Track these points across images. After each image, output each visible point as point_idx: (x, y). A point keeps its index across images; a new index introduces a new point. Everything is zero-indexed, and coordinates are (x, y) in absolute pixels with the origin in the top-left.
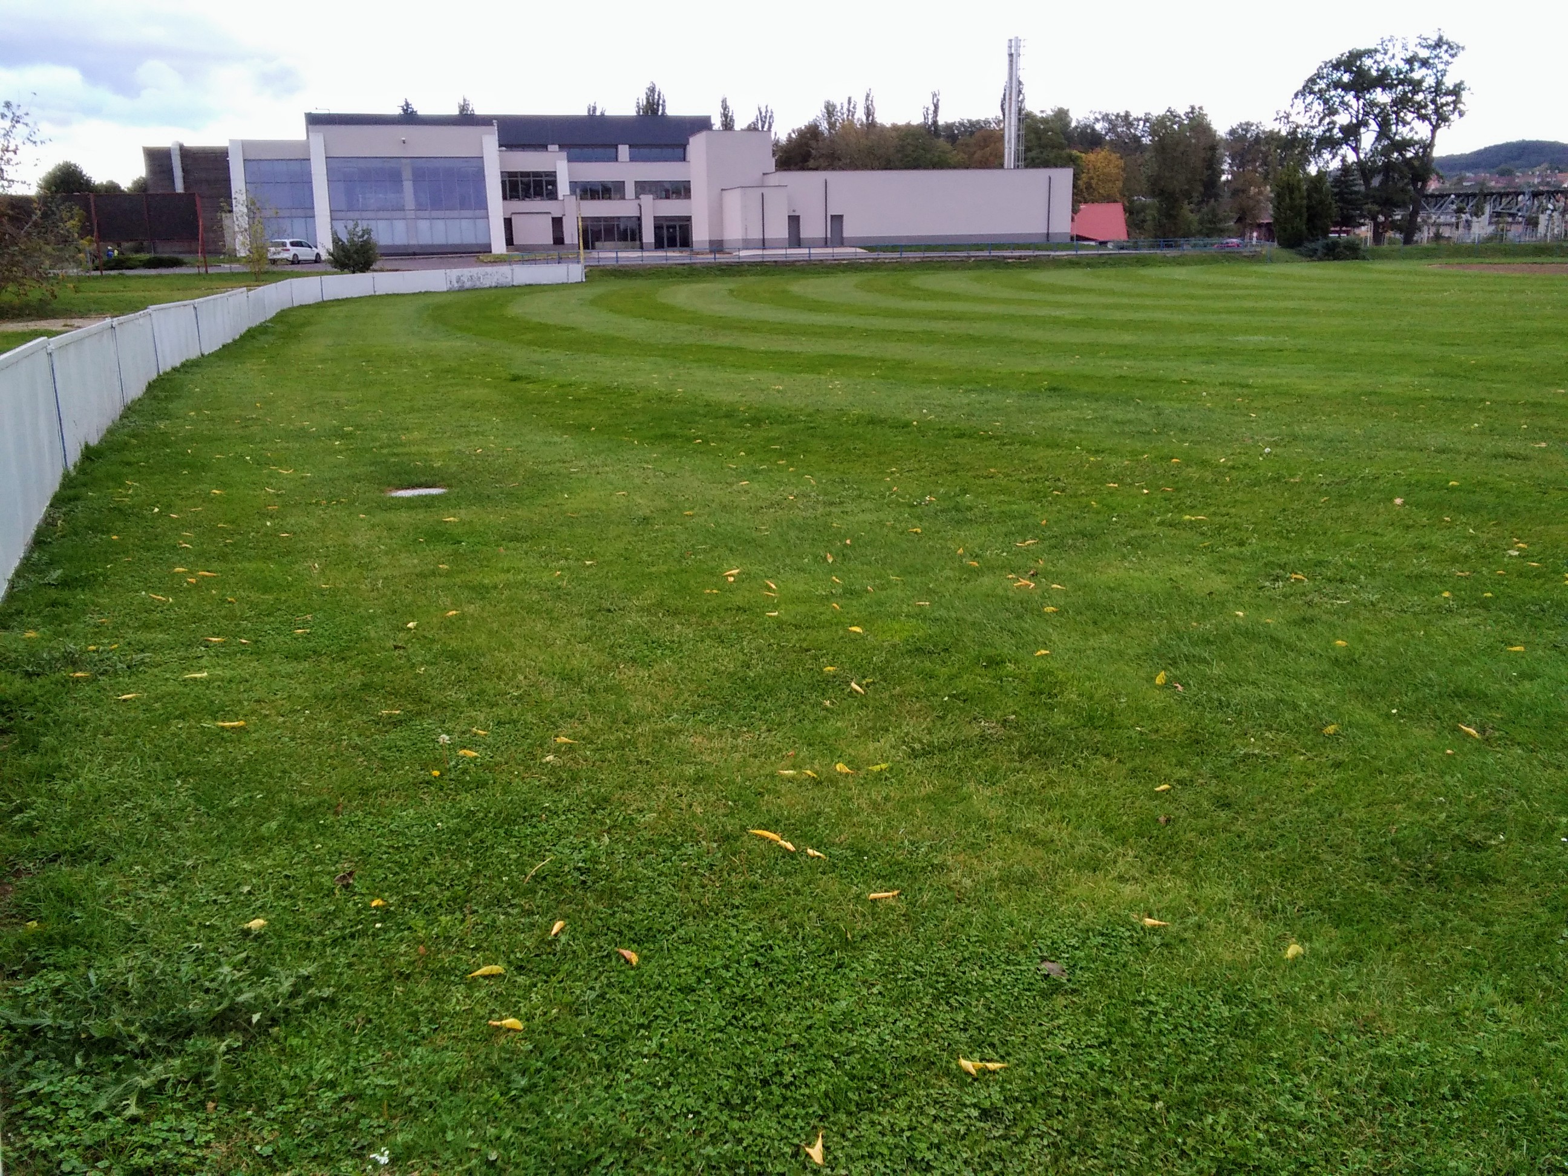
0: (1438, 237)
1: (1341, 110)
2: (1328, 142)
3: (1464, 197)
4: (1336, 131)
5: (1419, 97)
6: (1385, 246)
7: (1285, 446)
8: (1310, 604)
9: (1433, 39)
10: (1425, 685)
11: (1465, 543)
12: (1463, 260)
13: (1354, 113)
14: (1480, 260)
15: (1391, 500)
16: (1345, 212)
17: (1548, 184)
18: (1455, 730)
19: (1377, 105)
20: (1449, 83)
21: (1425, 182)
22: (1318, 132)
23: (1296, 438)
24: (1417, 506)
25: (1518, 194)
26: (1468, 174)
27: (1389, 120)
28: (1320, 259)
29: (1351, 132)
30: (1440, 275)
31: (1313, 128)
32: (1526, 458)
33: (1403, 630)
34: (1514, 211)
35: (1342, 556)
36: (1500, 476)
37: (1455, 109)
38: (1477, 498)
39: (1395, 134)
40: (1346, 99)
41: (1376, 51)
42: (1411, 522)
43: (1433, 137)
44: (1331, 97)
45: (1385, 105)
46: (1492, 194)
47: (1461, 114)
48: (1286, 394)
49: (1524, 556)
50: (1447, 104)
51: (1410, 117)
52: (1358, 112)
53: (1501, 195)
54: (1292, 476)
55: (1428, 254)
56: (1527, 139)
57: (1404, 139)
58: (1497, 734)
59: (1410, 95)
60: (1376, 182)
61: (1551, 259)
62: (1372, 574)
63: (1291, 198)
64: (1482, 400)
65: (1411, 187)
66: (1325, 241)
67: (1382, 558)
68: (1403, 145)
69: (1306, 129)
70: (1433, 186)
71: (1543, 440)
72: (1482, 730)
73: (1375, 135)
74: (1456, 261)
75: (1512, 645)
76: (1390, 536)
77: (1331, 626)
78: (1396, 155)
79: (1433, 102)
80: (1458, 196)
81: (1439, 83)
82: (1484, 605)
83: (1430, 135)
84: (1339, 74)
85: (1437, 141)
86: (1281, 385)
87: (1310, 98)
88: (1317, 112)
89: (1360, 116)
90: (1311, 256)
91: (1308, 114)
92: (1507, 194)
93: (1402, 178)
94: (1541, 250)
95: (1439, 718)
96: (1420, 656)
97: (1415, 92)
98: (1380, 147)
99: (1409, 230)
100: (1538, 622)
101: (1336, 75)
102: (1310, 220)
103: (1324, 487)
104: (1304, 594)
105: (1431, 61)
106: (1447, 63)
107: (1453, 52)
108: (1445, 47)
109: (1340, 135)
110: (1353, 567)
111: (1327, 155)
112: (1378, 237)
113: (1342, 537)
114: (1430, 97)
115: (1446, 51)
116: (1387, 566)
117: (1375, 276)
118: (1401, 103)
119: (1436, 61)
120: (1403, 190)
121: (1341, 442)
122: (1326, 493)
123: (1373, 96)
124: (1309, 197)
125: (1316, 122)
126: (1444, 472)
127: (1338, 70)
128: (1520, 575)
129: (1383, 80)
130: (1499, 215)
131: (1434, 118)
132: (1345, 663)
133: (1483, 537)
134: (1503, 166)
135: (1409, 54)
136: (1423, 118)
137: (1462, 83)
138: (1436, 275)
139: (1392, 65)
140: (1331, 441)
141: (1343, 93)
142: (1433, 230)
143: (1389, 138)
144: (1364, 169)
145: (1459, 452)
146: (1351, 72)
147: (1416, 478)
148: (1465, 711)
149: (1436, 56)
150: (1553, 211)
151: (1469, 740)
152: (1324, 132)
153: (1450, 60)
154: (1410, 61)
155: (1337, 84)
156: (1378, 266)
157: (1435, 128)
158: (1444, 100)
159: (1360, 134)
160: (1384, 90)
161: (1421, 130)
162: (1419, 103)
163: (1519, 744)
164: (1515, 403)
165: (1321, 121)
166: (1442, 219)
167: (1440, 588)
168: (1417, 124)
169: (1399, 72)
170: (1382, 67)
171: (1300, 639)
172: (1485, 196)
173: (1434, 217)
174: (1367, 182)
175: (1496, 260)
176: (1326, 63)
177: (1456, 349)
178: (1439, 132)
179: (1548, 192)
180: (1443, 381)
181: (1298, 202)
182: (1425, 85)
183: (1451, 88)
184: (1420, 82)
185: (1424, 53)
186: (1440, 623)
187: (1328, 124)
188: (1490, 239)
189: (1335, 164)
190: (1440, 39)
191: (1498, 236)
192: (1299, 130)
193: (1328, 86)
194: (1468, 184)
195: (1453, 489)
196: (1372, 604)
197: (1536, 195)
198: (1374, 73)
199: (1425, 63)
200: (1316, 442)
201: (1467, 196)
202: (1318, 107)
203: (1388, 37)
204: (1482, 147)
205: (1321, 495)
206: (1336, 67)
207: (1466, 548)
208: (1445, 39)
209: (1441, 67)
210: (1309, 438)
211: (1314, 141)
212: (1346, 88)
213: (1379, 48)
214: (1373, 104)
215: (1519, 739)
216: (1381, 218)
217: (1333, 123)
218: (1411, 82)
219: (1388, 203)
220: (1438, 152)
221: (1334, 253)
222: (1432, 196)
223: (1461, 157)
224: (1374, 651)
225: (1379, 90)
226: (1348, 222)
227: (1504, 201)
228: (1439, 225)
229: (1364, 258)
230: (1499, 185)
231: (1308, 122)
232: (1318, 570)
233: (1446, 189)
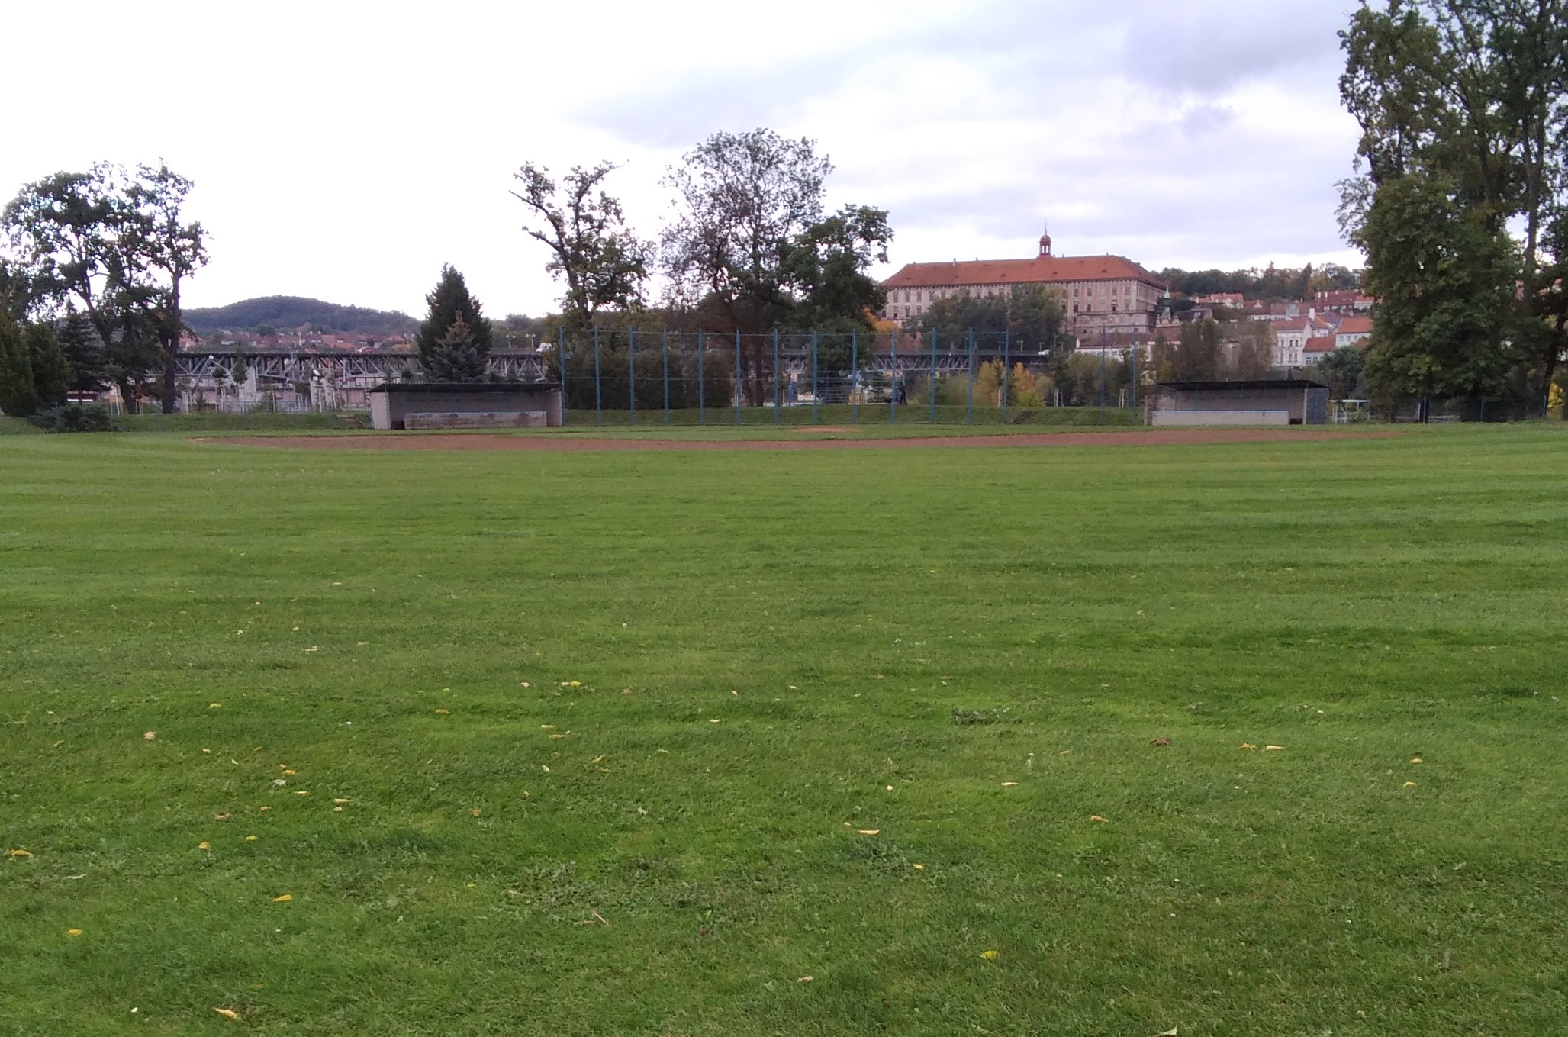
0: (201, 405)
1: (57, 246)
2: (47, 285)
3: (225, 358)
4: (56, 271)
5: (151, 237)
6: (142, 415)
7: (9, 677)
8: (36, 887)
9: (156, 171)
10: (176, 966)
11: (227, 778)
12: (231, 433)
13: (75, 251)
14: (252, 433)
15: (141, 735)
16: (81, 372)
17: (314, 346)
18: (210, 1016)
19: (101, 243)
20: (184, 222)
21: (175, 338)
22: (34, 271)
23: (22, 665)
24: (173, 738)
25: (283, 357)
26: (225, 332)
27: (120, 263)
28: (61, 431)
29: (77, 275)
30: (204, 450)
31: (27, 266)
32: (295, 666)
33: (153, 900)
34: (282, 376)
35: (78, 816)
36: (267, 691)
37: (195, 254)
38: (239, 720)
39: (130, 279)
40: (62, 233)
41: (90, 178)
42: (166, 760)
43: (176, 287)
44: (43, 229)
45: (112, 243)
46: (255, 357)
47: (204, 262)
48: (17, 607)
49: (292, 784)
50: (185, 249)
51: (144, 260)
52: (79, 249)
53: (266, 358)
54: (18, 717)
55: (190, 425)
56: (284, 294)
57: (142, 287)
58: (258, 1010)
59: (139, 234)
60: (117, 336)
61: (325, 432)
62: (115, 835)
63: (10, 354)
64: (252, 600)
65: (159, 345)
66: (64, 408)
67: (128, 811)
68: (143, 294)
69: (17, 267)
70: (187, 344)
71: (315, 643)
72: (241, 1010)
73: (105, 279)
74: (224, 433)
75: (278, 896)
76: (141, 780)
77: (62, 911)
78: (135, 305)
79: (169, 244)
80: (217, 356)
81: (172, 223)
82: (248, 852)
83: (171, 284)
84: (48, 201)
85: (181, 292)
86: (8, 595)
87: (15, 229)
88: (27, 246)
89: (84, 255)
90: (47, 427)
91: (16, 248)
92: (272, 357)
93: (148, 333)
94: (314, 422)
95: (191, 1005)
96: (171, 929)
97: (148, 231)
98: (114, 294)
99: (168, 396)
100: (305, 862)
101: (45, 203)
102: (39, 380)
103: (59, 728)
104: (29, 875)
105: (158, 196)
106: (178, 200)
107: (182, 187)
108: (171, 181)
109: (62, 277)
110: (90, 828)
111: (50, 301)
112: (130, 405)
113: (80, 791)
114: (163, 239)
115: (174, 186)
116: (132, 820)
117: (128, 452)
118: (132, 242)
119: (164, 196)
120: (152, 348)
121: (81, 666)
122: (62, 735)
123: (95, 232)
124: (33, 352)
125: (28, 259)
126: (205, 692)
127: (46, 196)
128: (286, 808)
129: (104, 213)
130: (266, 379)
131: (173, 264)
132: (78, 959)
133: (247, 767)
134: (263, 324)
135: (130, 186)
136: (161, 263)
137: (197, 225)
138: (200, 450)
139: (112, 195)
140: (69, 665)
141: (56, 225)
142: (196, 396)
143: (123, 284)
144: (99, 320)
145: (222, 666)
146: (63, 200)
147: (170, 703)
148: (221, 989)
149: (162, 191)
150: (320, 377)
151: (226, 1024)
152: (42, 271)
153: (180, 196)
154: (134, 193)
155: (49, 214)
156: (135, 439)
157: (177, 276)
158: (181, 243)
159: (87, 278)
160: (107, 225)
161: (161, 278)
162: (151, 244)
163: (283, 1015)
164: (288, 601)
165: (35, 256)
166: (204, 384)
167: (195, 839)
168: (153, 269)
169: (122, 206)
170: (100, 197)
171: (21, 937)
172: (248, 358)
173: (194, 380)
174: (106, 336)
175: (268, 433)
176: (29, 187)
177: (224, 539)
178: (181, 281)
179: (315, 355)
180: (208, 579)
181: (19, 357)
182: (156, 224)
183: (186, 229)
184: (150, 220)
185: (148, 186)
186: (197, 882)
187: (45, 262)
188: (260, 408)
189: (61, 313)
190: (164, 170)
191: (269, 405)
192: (9, 267)
193: (37, 214)
194: (228, 343)
195: (214, 714)
196: (116, 873)
197: (302, 358)
198: (92, 204)
199: (151, 197)
200: (50, 669)
201: (228, 357)
202: (28, 240)
203: (100, 162)
204: (236, 302)
205: (54, 738)
206: (44, 191)
207: (230, 784)
208: (169, 172)
209: (170, 203)
210: (41, 664)
211: (30, 281)
212: (61, 219)
213: (93, 173)
214: (97, 242)
215: (283, 1010)
216: (131, 381)
217: (53, 262)
218: (138, 218)
219: (137, 364)
220: (185, 304)
221: (76, 423)
222: (187, 356)
223: (215, 312)
224: (116, 934)
225: (101, 225)
226: (88, 384)
227: (271, 364)
228: (201, 391)
229: (115, 429)
230: (262, 346)
231: (19, 258)
232: (46, 839)
233: (201, 348)
